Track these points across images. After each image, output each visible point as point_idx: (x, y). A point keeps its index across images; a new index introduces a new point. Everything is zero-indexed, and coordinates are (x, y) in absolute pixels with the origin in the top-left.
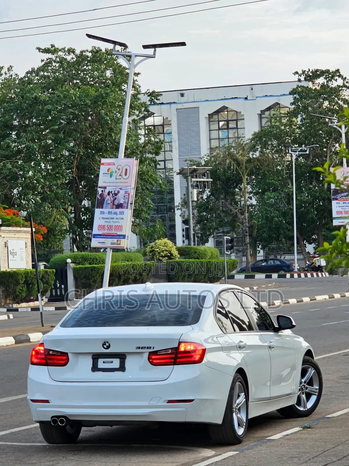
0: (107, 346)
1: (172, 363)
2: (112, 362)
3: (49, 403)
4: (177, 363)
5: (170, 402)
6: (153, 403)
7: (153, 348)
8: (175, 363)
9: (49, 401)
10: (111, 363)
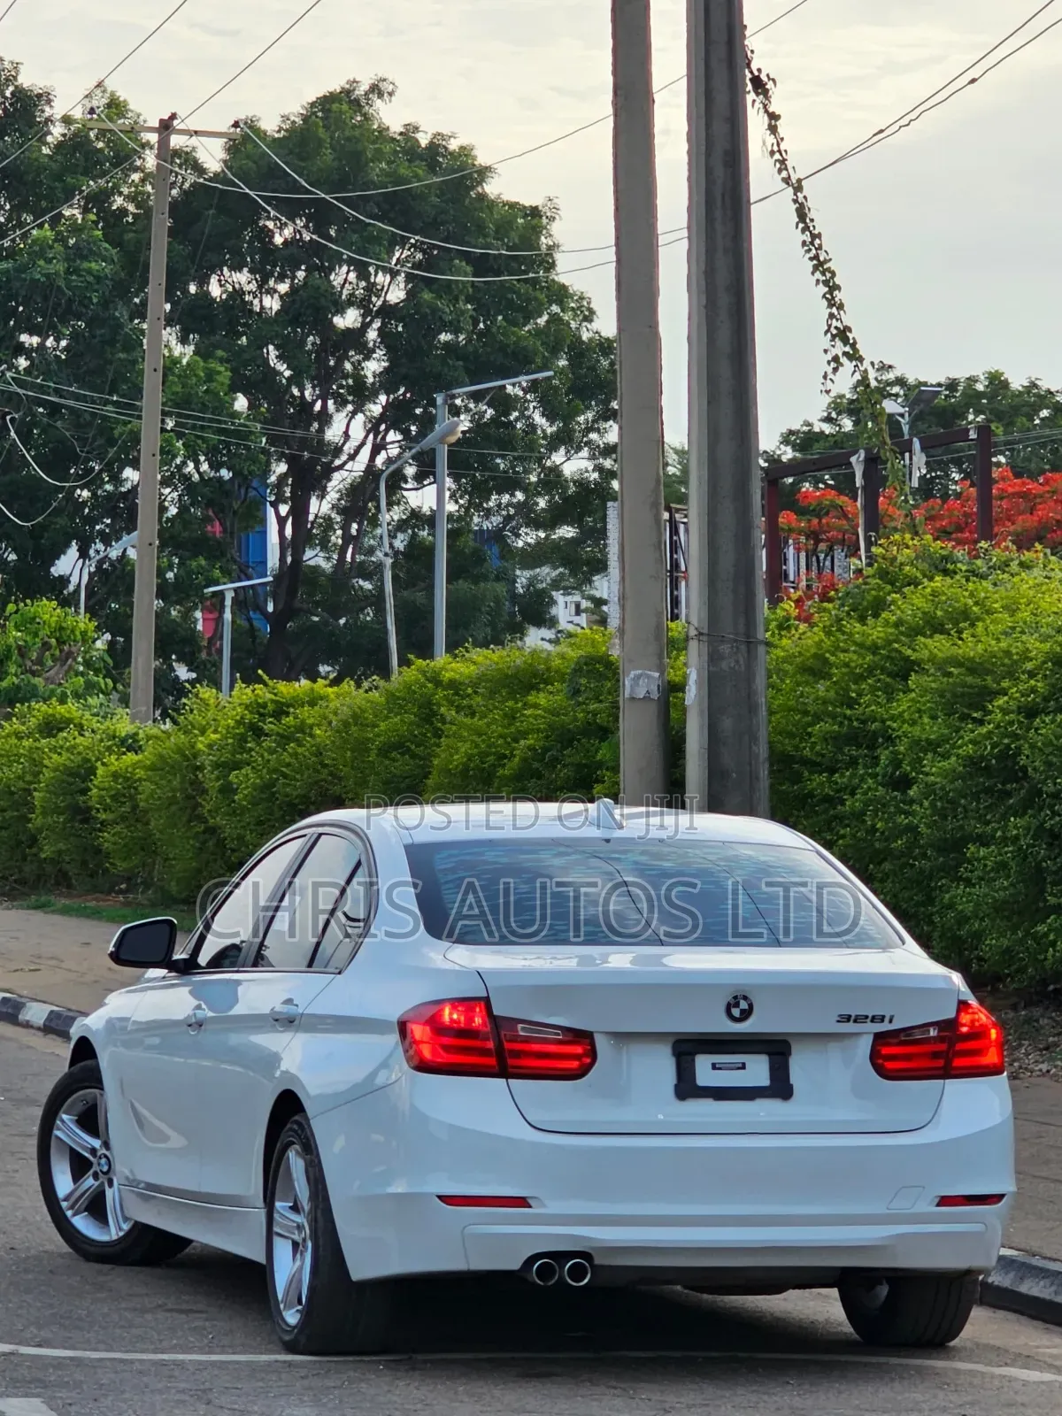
0: (742, 1011)
1: (941, 1072)
2: (743, 1067)
3: (530, 1207)
4: (953, 1072)
5: (945, 1201)
6: (901, 1205)
7: (891, 1021)
8: (947, 1073)
9: (530, 1201)
10: (739, 1068)
